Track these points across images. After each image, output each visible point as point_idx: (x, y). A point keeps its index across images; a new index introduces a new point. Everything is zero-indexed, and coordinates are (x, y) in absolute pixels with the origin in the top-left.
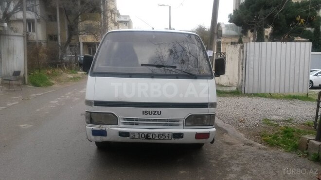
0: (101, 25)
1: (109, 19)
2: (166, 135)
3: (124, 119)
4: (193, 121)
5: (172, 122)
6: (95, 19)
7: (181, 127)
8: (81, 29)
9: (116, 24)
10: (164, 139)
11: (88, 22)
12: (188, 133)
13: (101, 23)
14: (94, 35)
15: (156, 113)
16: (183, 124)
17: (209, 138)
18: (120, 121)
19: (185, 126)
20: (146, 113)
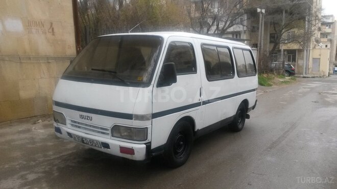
2: (95, 142)
10: (96, 146)
12: (113, 144)
15: (89, 118)
16: (110, 134)
17: (134, 154)
18: (68, 122)
19: (112, 136)
20: (82, 117)
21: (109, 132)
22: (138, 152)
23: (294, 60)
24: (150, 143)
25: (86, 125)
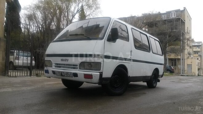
0: (181, 48)
1: (186, 44)
2: (69, 74)
3: (56, 64)
4: (83, 65)
5: (74, 66)
6: (177, 45)
7: (78, 70)
8: (168, 50)
9: (190, 47)
10: (69, 76)
11: (172, 47)
12: (80, 73)
13: (181, 47)
14: (176, 53)
15: (66, 60)
16: (79, 68)
17: (92, 78)
18: (54, 65)
19: (80, 69)
20: (62, 60)
21: (78, 67)
22: (95, 76)
23: (175, 65)
24: (102, 73)
25: (64, 65)
